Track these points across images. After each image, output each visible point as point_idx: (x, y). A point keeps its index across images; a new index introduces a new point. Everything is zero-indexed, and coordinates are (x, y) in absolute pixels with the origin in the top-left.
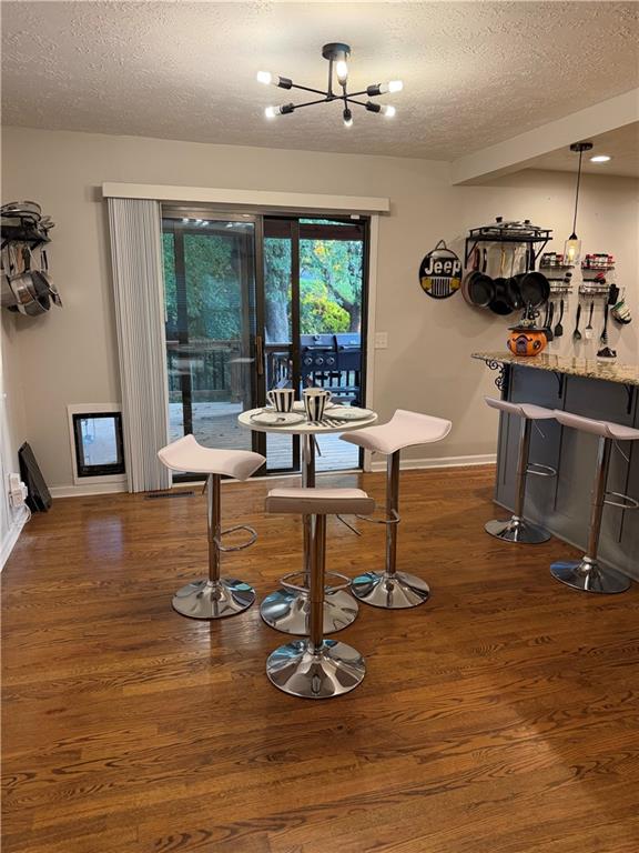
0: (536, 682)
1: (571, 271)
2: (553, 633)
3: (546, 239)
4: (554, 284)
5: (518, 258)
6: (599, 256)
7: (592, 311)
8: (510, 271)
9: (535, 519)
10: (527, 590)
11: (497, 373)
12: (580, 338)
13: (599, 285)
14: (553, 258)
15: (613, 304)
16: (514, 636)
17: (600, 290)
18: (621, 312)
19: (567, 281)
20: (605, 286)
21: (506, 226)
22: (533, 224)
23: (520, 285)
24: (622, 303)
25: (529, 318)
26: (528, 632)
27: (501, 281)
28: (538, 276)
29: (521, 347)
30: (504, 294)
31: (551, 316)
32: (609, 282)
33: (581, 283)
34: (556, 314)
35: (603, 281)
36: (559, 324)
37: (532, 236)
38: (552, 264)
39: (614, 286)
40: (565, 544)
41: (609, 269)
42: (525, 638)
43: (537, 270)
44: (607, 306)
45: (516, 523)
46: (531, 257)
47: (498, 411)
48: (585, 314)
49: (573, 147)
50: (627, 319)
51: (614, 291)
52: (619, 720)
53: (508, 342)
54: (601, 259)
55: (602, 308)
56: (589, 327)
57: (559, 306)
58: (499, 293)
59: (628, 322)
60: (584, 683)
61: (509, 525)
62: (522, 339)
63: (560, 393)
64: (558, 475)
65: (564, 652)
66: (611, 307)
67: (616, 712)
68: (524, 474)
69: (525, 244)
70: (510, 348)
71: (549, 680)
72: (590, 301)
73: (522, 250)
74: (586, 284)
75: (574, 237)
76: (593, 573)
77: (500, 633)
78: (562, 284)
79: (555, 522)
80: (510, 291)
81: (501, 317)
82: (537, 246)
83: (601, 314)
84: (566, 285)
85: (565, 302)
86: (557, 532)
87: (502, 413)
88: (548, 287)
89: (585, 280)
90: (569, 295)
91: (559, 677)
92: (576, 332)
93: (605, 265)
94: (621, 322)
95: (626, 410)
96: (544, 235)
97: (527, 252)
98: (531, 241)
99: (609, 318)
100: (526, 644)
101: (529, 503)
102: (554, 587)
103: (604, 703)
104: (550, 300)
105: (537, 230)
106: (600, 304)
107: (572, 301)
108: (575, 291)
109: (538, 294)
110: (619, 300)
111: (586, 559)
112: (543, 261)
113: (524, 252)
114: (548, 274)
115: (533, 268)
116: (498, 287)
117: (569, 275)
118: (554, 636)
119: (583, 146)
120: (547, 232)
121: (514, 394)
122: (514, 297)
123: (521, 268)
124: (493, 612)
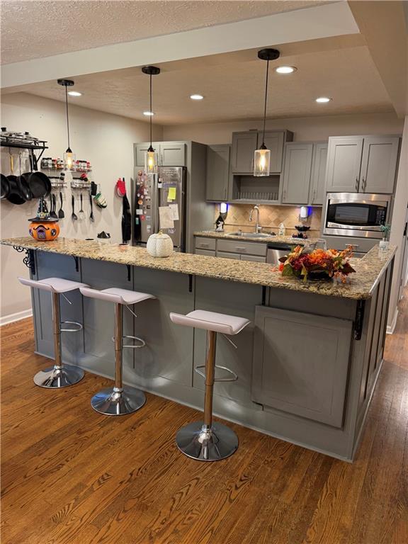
0: (109, 527)
1: (63, 171)
2: (108, 469)
3: (44, 148)
4: (53, 181)
5: (23, 161)
6: (81, 162)
7: (81, 200)
8: (18, 170)
9: (70, 362)
10: (80, 433)
11: (24, 255)
12: (76, 219)
13: (83, 182)
14: (50, 162)
15: (95, 195)
16: (81, 486)
17: (85, 186)
18: (100, 200)
19: (62, 179)
20: (87, 182)
21: (11, 135)
22: (32, 135)
23: (28, 181)
24: (99, 194)
25: (44, 211)
26: (90, 476)
27: (12, 178)
28: (41, 175)
29: (41, 234)
30: (17, 188)
31: (54, 203)
32: (90, 180)
33: (72, 180)
34: (58, 202)
35: (86, 180)
36: (61, 210)
37: (32, 146)
38: (50, 166)
39: (93, 182)
40: (96, 377)
41: (89, 171)
42: (89, 484)
43: (39, 170)
44: (91, 197)
45: (58, 372)
46: (33, 160)
47: (30, 287)
48: (77, 202)
49: (59, 81)
50: (104, 205)
51: (94, 186)
52: (175, 531)
53: (30, 231)
54: (82, 164)
55: (88, 198)
56: (82, 211)
57: (59, 196)
58: (13, 188)
59: (105, 207)
60: (143, 508)
61: (51, 375)
62: (41, 228)
63: (77, 268)
64: (84, 328)
65: (121, 483)
66: (93, 197)
67: (170, 524)
68: (59, 333)
69: (27, 150)
70: (33, 235)
71: (118, 520)
72: (79, 193)
73: (26, 154)
74: (75, 181)
75: (69, 150)
76: (122, 401)
77: (69, 489)
78: (59, 181)
79: (87, 362)
80: (21, 186)
81: (16, 205)
82: (37, 152)
83: (88, 201)
84: (62, 181)
85: (63, 194)
86: (88, 368)
87: (33, 289)
88: (49, 183)
89: (74, 178)
90: (65, 189)
91: (125, 511)
92: (73, 214)
93: (86, 168)
94: (101, 207)
95: (127, 279)
96: (41, 145)
97: (30, 156)
98: (32, 148)
99: (93, 204)
100: (91, 490)
101: (66, 352)
102: (99, 421)
103: (161, 519)
104: (52, 192)
105: (36, 141)
106: (86, 195)
107: (68, 193)
108: (68, 185)
109: (43, 188)
110: (98, 192)
111: (116, 389)
112: (42, 164)
113: (28, 156)
114: (48, 174)
115: (36, 169)
116: (11, 182)
117: (63, 174)
118: (110, 471)
119: (67, 82)
120: (44, 142)
121: (40, 270)
122: (25, 191)
123: (27, 168)
124: (58, 468)
